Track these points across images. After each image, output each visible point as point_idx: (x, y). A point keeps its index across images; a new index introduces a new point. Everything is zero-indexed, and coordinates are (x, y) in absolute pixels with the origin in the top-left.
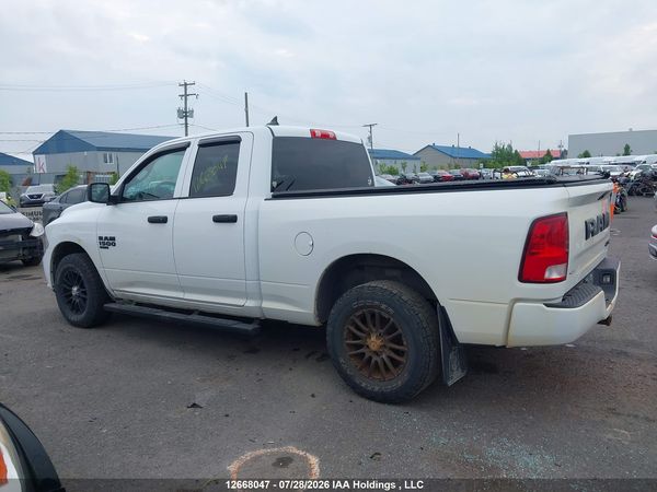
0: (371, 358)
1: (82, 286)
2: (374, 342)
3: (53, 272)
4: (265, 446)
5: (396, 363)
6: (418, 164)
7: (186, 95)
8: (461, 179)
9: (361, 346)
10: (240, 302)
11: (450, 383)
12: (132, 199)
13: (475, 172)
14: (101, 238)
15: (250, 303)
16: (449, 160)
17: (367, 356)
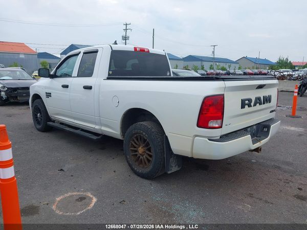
0: (139, 157)
1: (41, 114)
2: (141, 150)
3: (32, 106)
4: (78, 191)
5: (149, 161)
6: (238, 66)
7: (126, 29)
8: (258, 74)
9: (136, 151)
10: (93, 126)
11: (169, 172)
12: (61, 76)
13: (265, 71)
14: (46, 93)
15: (97, 127)
16: (253, 64)
17: (138, 156)
